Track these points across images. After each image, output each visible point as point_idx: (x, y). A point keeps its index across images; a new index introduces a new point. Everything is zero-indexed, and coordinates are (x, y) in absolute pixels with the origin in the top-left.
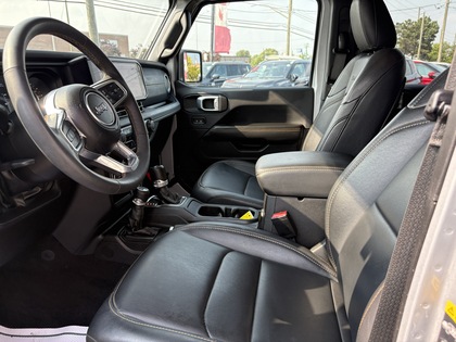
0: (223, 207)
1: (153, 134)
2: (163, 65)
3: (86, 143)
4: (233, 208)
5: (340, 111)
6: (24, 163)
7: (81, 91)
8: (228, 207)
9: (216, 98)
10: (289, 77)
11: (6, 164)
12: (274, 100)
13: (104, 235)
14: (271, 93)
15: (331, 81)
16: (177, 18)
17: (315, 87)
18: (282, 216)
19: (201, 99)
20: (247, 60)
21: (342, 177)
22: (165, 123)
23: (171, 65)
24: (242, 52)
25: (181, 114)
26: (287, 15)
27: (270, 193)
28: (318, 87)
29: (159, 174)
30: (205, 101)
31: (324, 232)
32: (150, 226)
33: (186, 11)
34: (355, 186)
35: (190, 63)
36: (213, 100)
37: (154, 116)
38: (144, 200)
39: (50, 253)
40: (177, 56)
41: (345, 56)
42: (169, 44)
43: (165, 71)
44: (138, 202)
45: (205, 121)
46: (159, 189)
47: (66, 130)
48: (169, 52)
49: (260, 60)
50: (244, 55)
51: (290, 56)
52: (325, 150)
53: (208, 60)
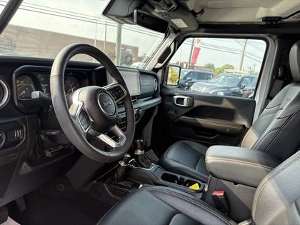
0: (179, 176)
1: (140, 119)
2: (154, 73)
3: (94, 125)
4: (186, 178)
5: (274, 123)
6: (54, 133)
7: (96, 92)
8: (183, 177)
9: (186, 98)
10: (239, 85)
11: (44, 131)
12: (226, 104)
13: (98, 181)
14: (224, 99)
15: (270, 97)
16: (168, 45)
17: (257, 100)
18: (220, 194)
19: (176, 97)
20: (212, 70)
21: (269, 176)
22: (149, 111)
23: (160, 74)
24: (209, 64)
25: (161, 106)
26: (244, 45)
27: (213, 175)
28: (259, 100)
29: (139, 146)
30: (178, 99)
31: (251, 212)
32: (127, 181)
33: (175, 41)
34: (280, 185)
35: (173, 72)
36: (184, 99)
37: (143, 107)
38: (126, 163)
39: (62, 186)
40: (165, 69)
41: (282, 82)
42: (160, 60)
43: (156, 77)
44: (122, 164)
45: (176, 112)
46: (138, 156)
47: (81, 117)
48: (160, 65)
49: (220, 72)
50: (211, 66)
51: (242, 71)
52: (259, 150)
53: (186, 68)
